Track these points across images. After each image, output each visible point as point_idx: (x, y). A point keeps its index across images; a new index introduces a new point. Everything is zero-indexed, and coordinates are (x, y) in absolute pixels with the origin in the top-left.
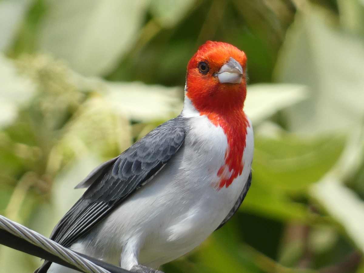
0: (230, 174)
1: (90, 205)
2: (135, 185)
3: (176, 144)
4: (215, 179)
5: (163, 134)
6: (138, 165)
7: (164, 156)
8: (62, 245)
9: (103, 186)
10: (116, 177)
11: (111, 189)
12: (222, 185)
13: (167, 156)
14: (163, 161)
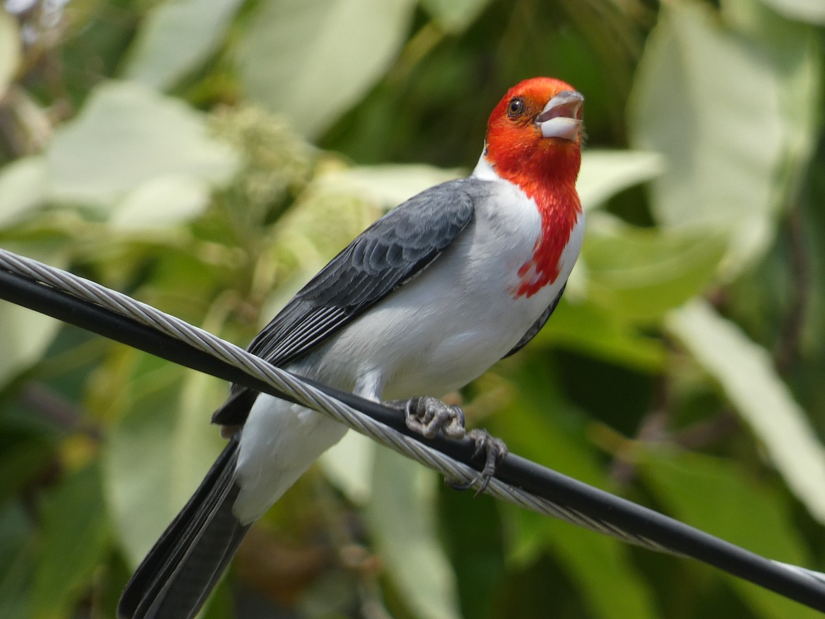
0: (537, 278)
1: (315, 310)
2: (390, 283)
3: (460, 222)
4: (515, 280)
5: (439, 204)
6: (398, 251)
7: (441, 240)
8: (271, 363)
9: (337, 282)
10: (359, 269)
11: (350, 286)
12: (521, 292)
13: (446, 241)
14: (438, 247)
